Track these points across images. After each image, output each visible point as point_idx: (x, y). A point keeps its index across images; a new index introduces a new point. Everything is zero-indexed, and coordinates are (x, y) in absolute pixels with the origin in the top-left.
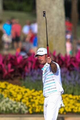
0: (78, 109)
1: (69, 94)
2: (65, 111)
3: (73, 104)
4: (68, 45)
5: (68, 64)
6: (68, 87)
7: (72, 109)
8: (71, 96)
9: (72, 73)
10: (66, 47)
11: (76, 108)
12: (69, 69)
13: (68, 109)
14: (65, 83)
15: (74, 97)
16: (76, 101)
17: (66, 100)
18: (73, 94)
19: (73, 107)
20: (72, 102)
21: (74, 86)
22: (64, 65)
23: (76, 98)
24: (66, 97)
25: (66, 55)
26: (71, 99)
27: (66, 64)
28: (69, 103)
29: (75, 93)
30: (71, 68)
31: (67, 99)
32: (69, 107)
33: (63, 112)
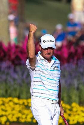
0: (26, 118)
1: (14, 97)
2: (8, 120)
3: (20, 112)
4: (13, 30)
5: (13, 56)
6: (12, 88)
7: (18, 118)
8: (16, 100)
9: (18, 68)
10: (9, 33)
11: (24, 116)
12: (13, 62)
13: (12, 118)
14: (8, 81)
15: (21, 102)
16: (24, 106)
17: (10, 106)
18: (19, 98)
19: (20, 115)
20: (18, 108)
21: (21, 86)
22: (7, 57)
23: (24, 103)
24: (10, 101)
25: (9, 44)
26: (16, 104)
27: (10, 56)
28: (13, 109)
29: (22, 96)
30: (16, 62)
31: (11, 104)
32: (13, 115)
33: (6, 122)
